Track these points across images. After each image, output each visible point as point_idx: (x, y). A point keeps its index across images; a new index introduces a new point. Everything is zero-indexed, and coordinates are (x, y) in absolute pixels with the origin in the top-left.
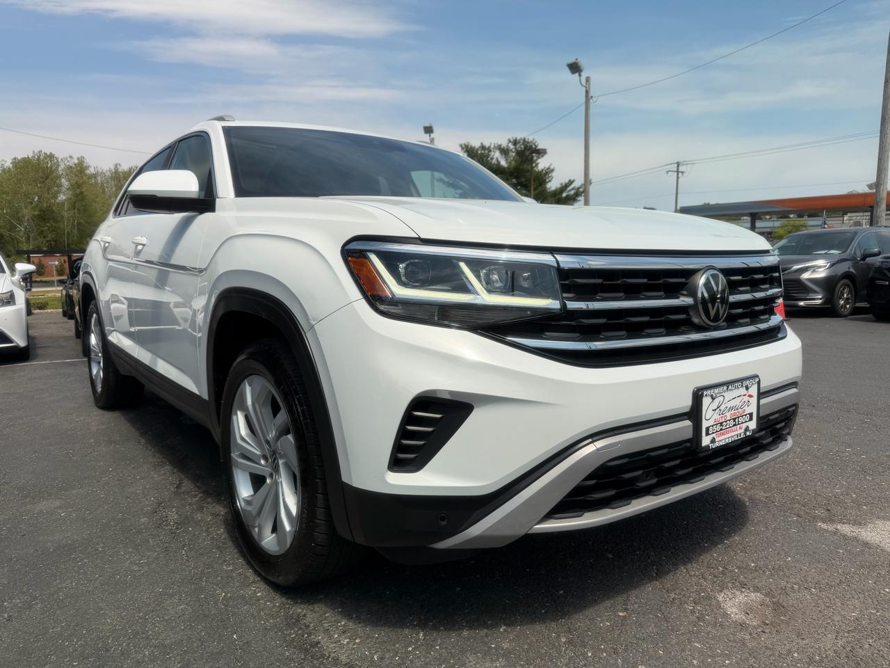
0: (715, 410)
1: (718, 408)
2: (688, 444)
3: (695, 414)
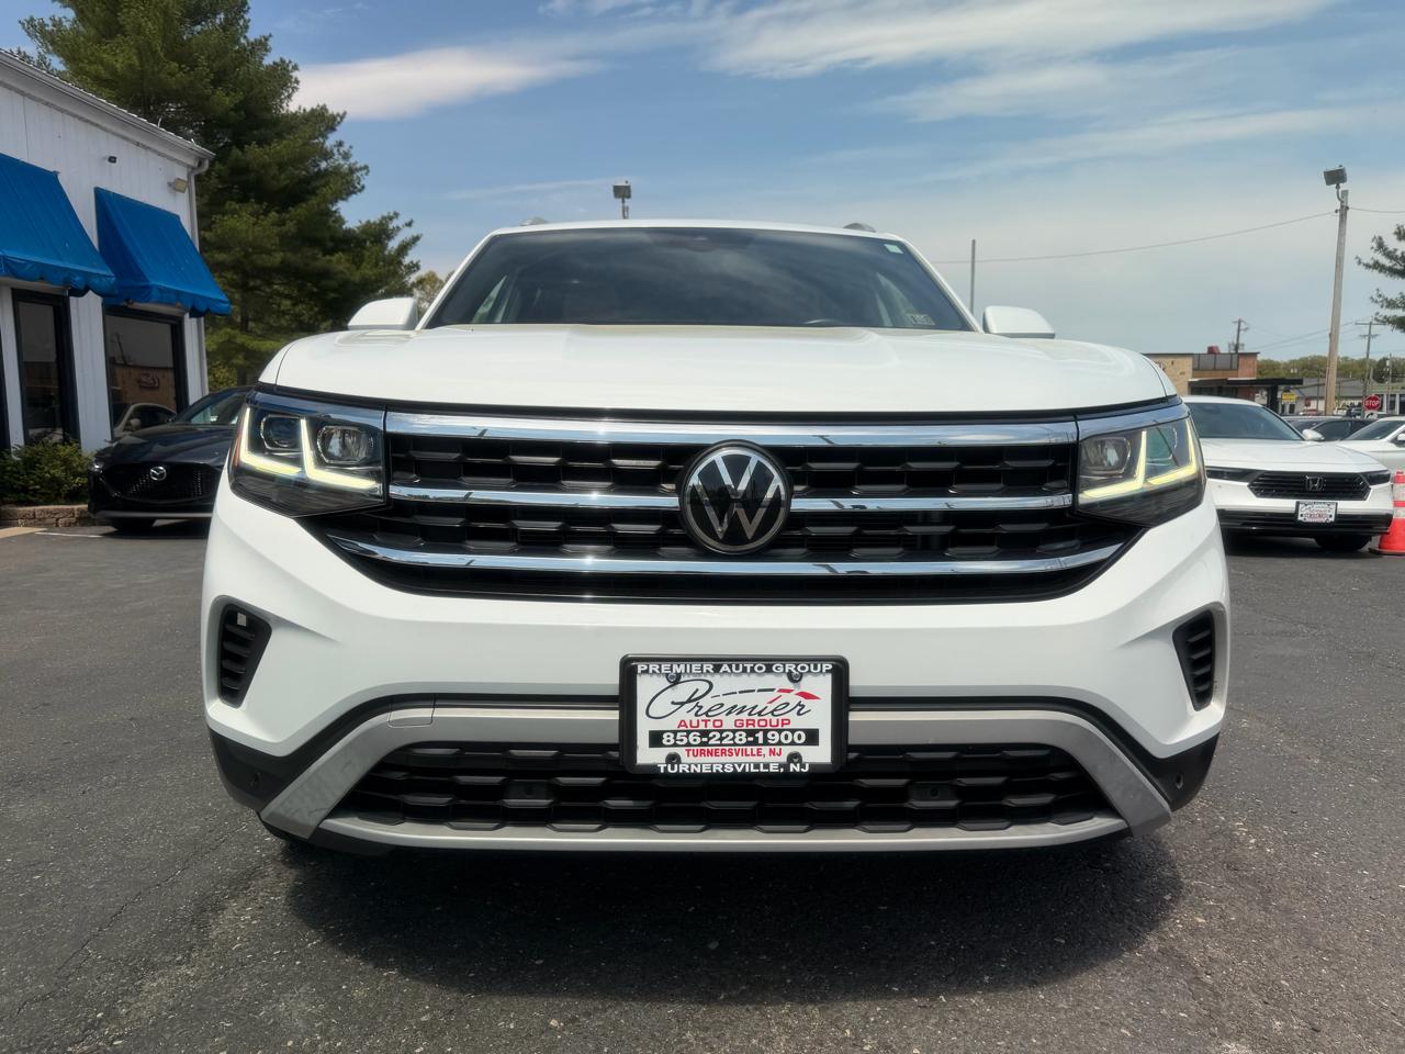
0: (682, 704)
1: (689, 701)
2: (615, 754)
3: (625, 699)
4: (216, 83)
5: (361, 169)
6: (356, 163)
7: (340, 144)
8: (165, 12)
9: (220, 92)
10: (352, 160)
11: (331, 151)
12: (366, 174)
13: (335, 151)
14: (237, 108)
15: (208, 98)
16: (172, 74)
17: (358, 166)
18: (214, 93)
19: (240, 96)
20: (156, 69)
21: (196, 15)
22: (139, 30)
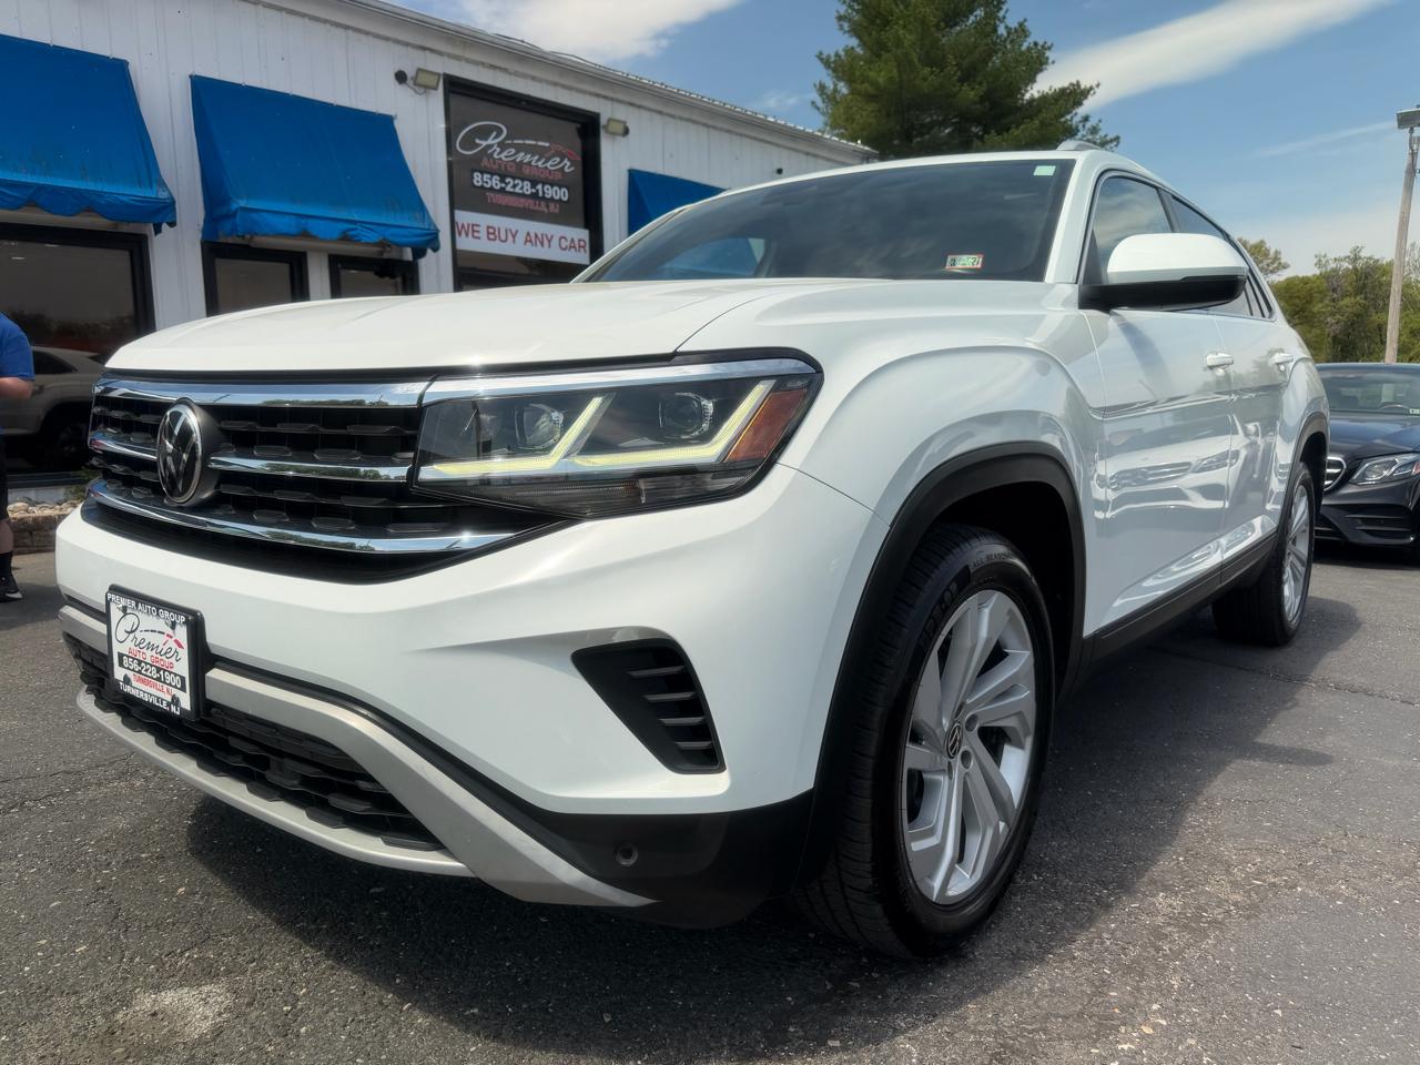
0: (129, 633)
4: (962, 80)
5: (1111, 141)
6: (1106, 136)
7: (1086, 119)
8: (923, 22)
9: (966, 87)
10: (1102, 133)
11: (1077, 127)
12: (1116, 146)
13: (1081, 126)
14: (982, 99)
15: (956, 94)
16: (925, 79)
17: (1108, 138)
18: (960, 90)
19: (984, 87)
20: (912, 77)
21: (952, 18)
22: (899, 43)
